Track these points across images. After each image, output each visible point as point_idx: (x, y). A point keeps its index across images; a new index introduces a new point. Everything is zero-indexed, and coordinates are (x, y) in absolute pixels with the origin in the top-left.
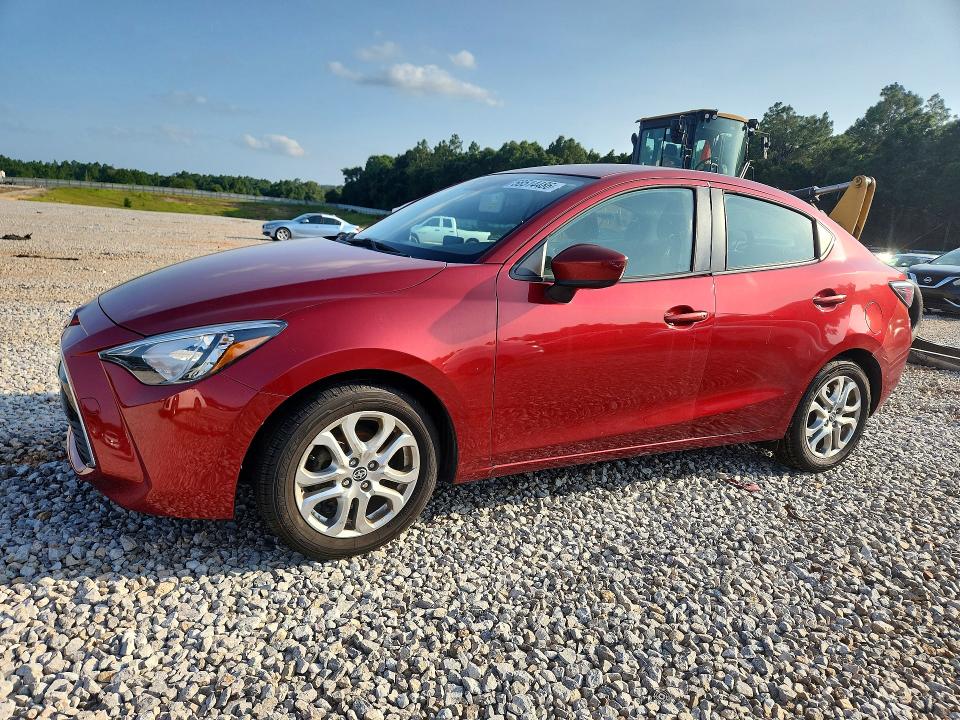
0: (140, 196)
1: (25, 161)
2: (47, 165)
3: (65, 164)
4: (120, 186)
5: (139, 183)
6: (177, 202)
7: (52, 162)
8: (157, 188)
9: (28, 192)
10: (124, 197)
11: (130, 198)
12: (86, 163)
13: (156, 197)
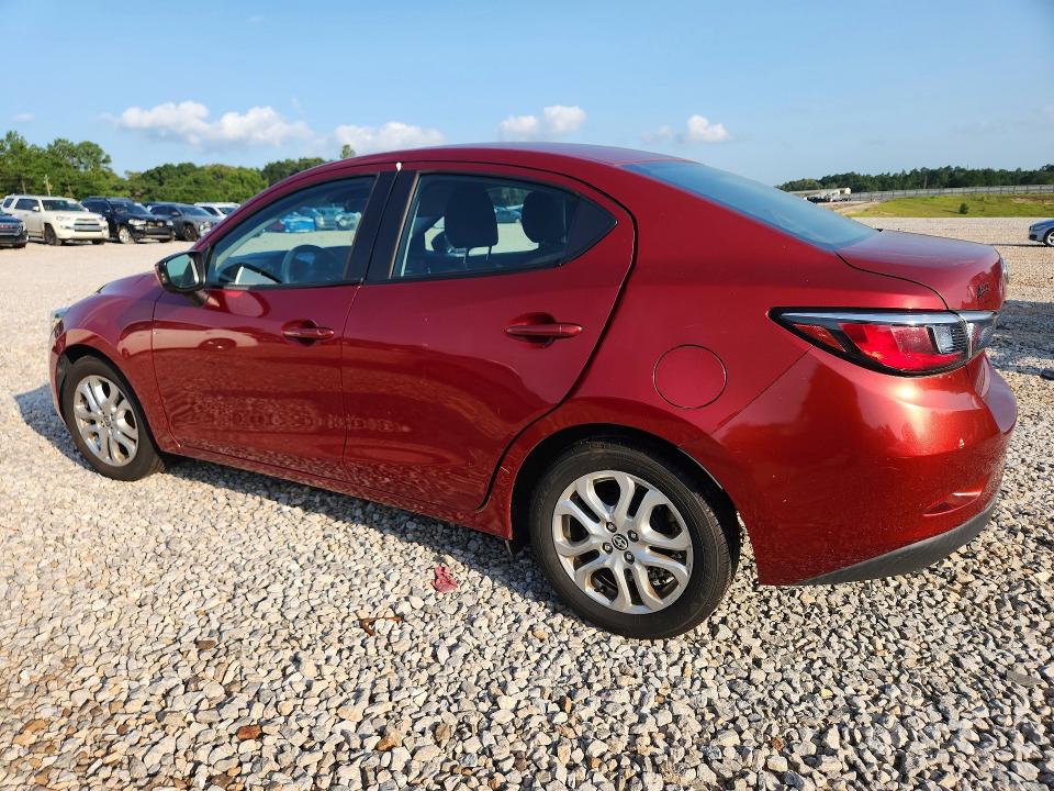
0: (982, 199)
1: (873, 175)
2: (895, 177)
3: (914, 172)
4: (961, 190)
5: (989, 184)
6: (1029, 202)
7: (900, 172)
8: (1005, 188)
9: (858, 207)
10: (961, 202)
11: (969, 204)
12: (937, 168)
13: (1002, 199)
